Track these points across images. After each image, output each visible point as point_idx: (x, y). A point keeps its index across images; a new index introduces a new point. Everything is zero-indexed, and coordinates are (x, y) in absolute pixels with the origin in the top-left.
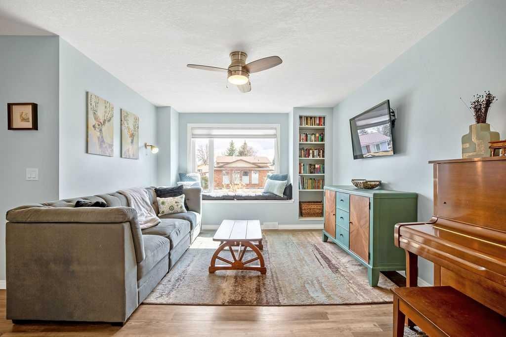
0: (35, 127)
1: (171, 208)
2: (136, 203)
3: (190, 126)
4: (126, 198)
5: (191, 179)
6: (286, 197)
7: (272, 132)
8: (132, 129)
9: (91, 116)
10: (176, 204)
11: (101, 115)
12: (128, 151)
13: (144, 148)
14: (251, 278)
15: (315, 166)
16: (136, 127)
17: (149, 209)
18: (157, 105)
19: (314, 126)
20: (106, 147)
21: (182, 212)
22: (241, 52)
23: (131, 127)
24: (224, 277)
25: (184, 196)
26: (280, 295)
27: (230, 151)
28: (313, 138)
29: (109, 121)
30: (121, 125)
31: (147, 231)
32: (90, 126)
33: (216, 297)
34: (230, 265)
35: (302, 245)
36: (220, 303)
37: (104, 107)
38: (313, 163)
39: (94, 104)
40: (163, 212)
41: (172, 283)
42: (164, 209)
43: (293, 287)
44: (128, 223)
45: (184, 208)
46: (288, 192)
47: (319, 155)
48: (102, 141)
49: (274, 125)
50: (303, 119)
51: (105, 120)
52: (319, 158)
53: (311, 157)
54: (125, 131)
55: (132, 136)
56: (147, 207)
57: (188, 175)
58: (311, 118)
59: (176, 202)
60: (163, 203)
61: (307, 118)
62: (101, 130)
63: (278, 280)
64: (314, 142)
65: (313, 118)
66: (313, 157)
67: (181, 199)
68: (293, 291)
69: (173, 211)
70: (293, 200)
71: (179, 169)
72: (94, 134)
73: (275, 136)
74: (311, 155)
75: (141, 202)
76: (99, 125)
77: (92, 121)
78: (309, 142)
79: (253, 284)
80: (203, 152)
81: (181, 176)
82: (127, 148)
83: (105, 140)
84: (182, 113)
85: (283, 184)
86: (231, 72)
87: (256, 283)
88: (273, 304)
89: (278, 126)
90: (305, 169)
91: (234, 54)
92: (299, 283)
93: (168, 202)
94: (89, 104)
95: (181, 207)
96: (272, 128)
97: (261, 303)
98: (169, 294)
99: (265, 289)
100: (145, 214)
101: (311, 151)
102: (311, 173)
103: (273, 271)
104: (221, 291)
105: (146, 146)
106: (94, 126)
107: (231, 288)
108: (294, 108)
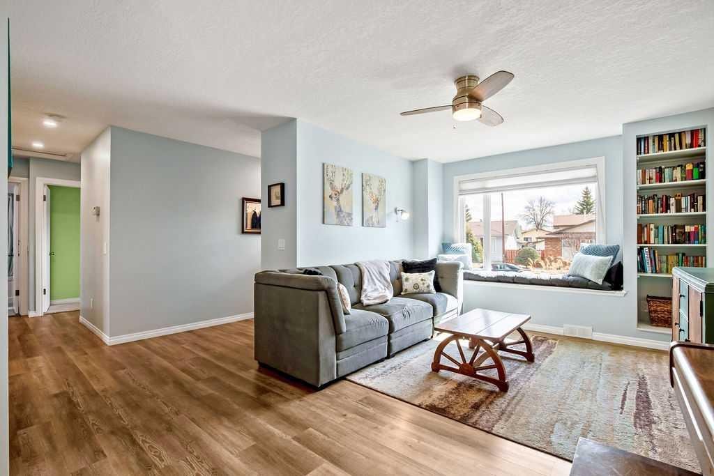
0: (283, 204)
1: (416, 286)
2: (371, 276)
3: (456, 179)
4: (360, 270)
5: (457, 251)
6: (607, 284)
7: (589, 172)
8: (377, 193)
9: (327, 186)
10: (421, 282)
11: (338, 184)
12: (372, 220)
13: (394, 214)
14: (479, 390)
15: (683, 227)
16: (382, 190)
17: (386, 285)
18: (412, 159)
19: (678, 151)
20: (344, 216)
21: (429, 292)
22: (469, 76)
23: (375, 191)
24: (445, 379)
25: (433, 272)
26: (501, 422)
27: (581, 205)
28: (677, 173)
29: (347, 189)
30: (363, 191)
31: (371, 308)
32: (327, 196)
33: (417, 396)
34: (458, 368)
35: (617, 371)
36: (416, 404)
37: (342, 175)
38: (680, 223)
39: (330, 174)
40: (406, 290)
41: (384, 369)
42: (408, 286)
43: (533, 420)
44: (324, 292)
45: (432, 288)
46: (613, 276)
47: (693, 206)
48: (339, 211)
49: (591, 161)
50: (651, 141)
51: (342, 189)
52: (693, 213)
53: (672, 212)
54: (367, 197)
55: (377, 201)
56: (385, 283)
57: (453, 246)
58: (671, 135)
59: (422, 280)
60: (407, 279)
61: (661, 137)
62: (338, 199)
63: (517, 404)
64: (679, 182)
65: (677, 136)
66: (679, 209)
67: (429, 277)
68: (528, 423)
69: (417, 291)
70: (624, 291)
71: (444, 237)
72: (330, 205)
73: (594, 178)
74: (673, 208)
75: (377, 276)
76: (336, 195)
77: (329, 192)
78: (667, 183)
79: (475, 398)
80: (534, 210)
81: (445, 247)
82: (371, 215)
83: (342, 209)
84: (447, 164)
85: (602, 263)
86: (455, 107)
87: (482, 397)
88: (481, 427)
89: (600, 161)
90: (661, 235)
91: (459, 81)
92: (549, 418)
93: (411, 279)
94: (325, 175)
95: (428, 286)
96: (588, 166)
97: (466, 420)
98: (374, 378)
99: (488, 408)
100: (380, 289)
101: (672, 201)
102: (675, 242)
103: (522, 391)
104: (428, 392)
105: (396, 211)
106: (330, 197)
107: (443, 393)
108: (624, 124)
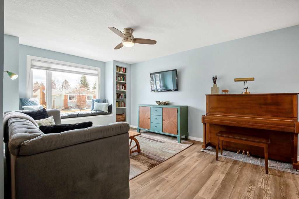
6: (109, 112)
15: (120, 94)
19: (120, 72)
28: (120, 79)
33: (140, 168)
36: (147, 169)
46: (110, 109)
47: (122, 88)
49: (97, 68)
65: (120, 68)
70: (113, 114)
73: (97, 75)
78: (118, 81)
89: (99, 69)
96: (95, 70)
99: (151, 157)
101: (119, 86)
104: (137, 166)
107: (139, 163)
108: (114, 60)
